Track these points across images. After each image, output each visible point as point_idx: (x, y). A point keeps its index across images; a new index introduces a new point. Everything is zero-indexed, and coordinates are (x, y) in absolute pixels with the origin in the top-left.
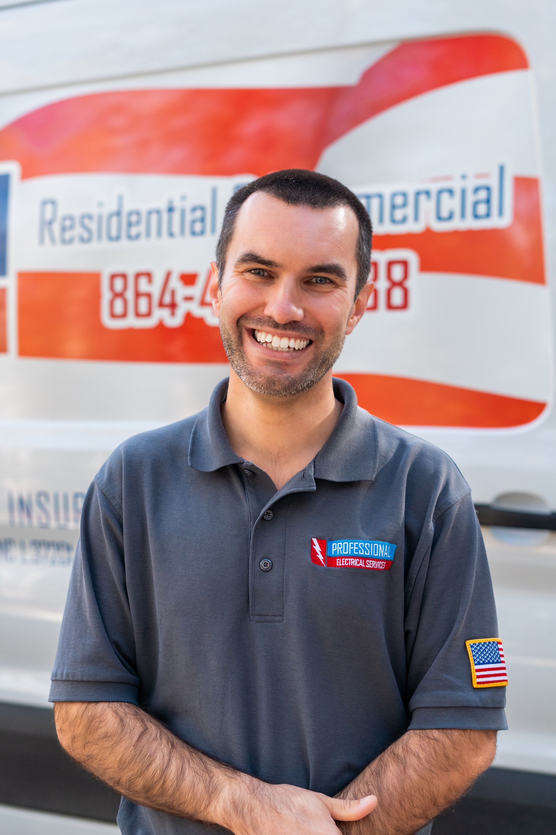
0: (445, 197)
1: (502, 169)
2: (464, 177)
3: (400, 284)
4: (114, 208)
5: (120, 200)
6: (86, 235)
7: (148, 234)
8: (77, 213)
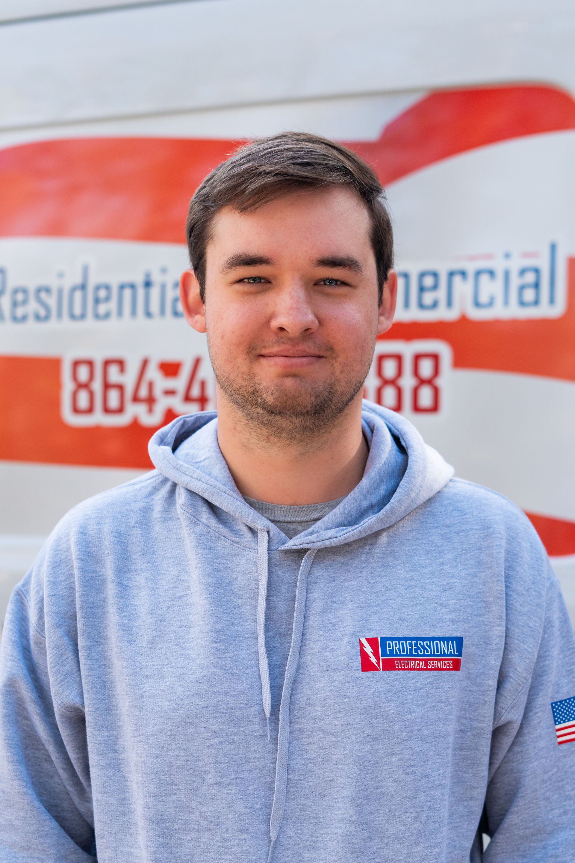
0: (484, 279)
1: (553, 248)
2: (507, 256)
3: (429, 382)
4: (78, 280)
5: (86, 270)
6: (42, 312)
7: (120, 313)
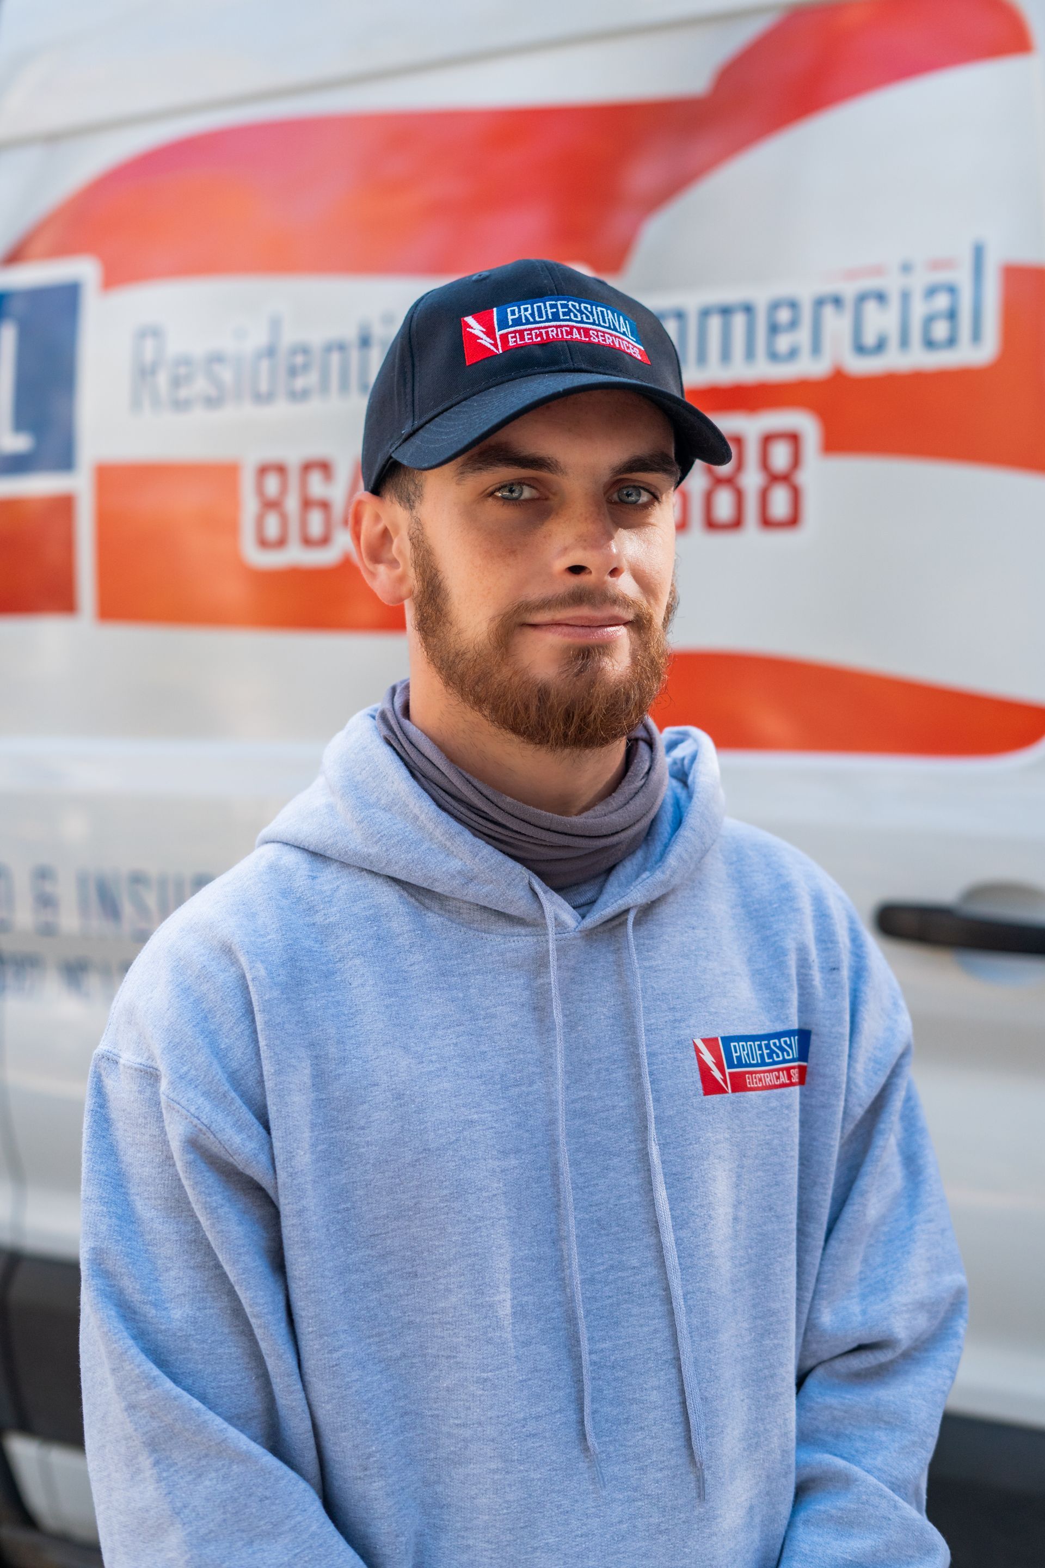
0: (871, 307)
1: (979, 253)
2: (906, 268)
3: (785, 478)
4: (263, 340)
5: (275, 325)
6: (214, 393)
7: (324, 388)
8: (199, 350)
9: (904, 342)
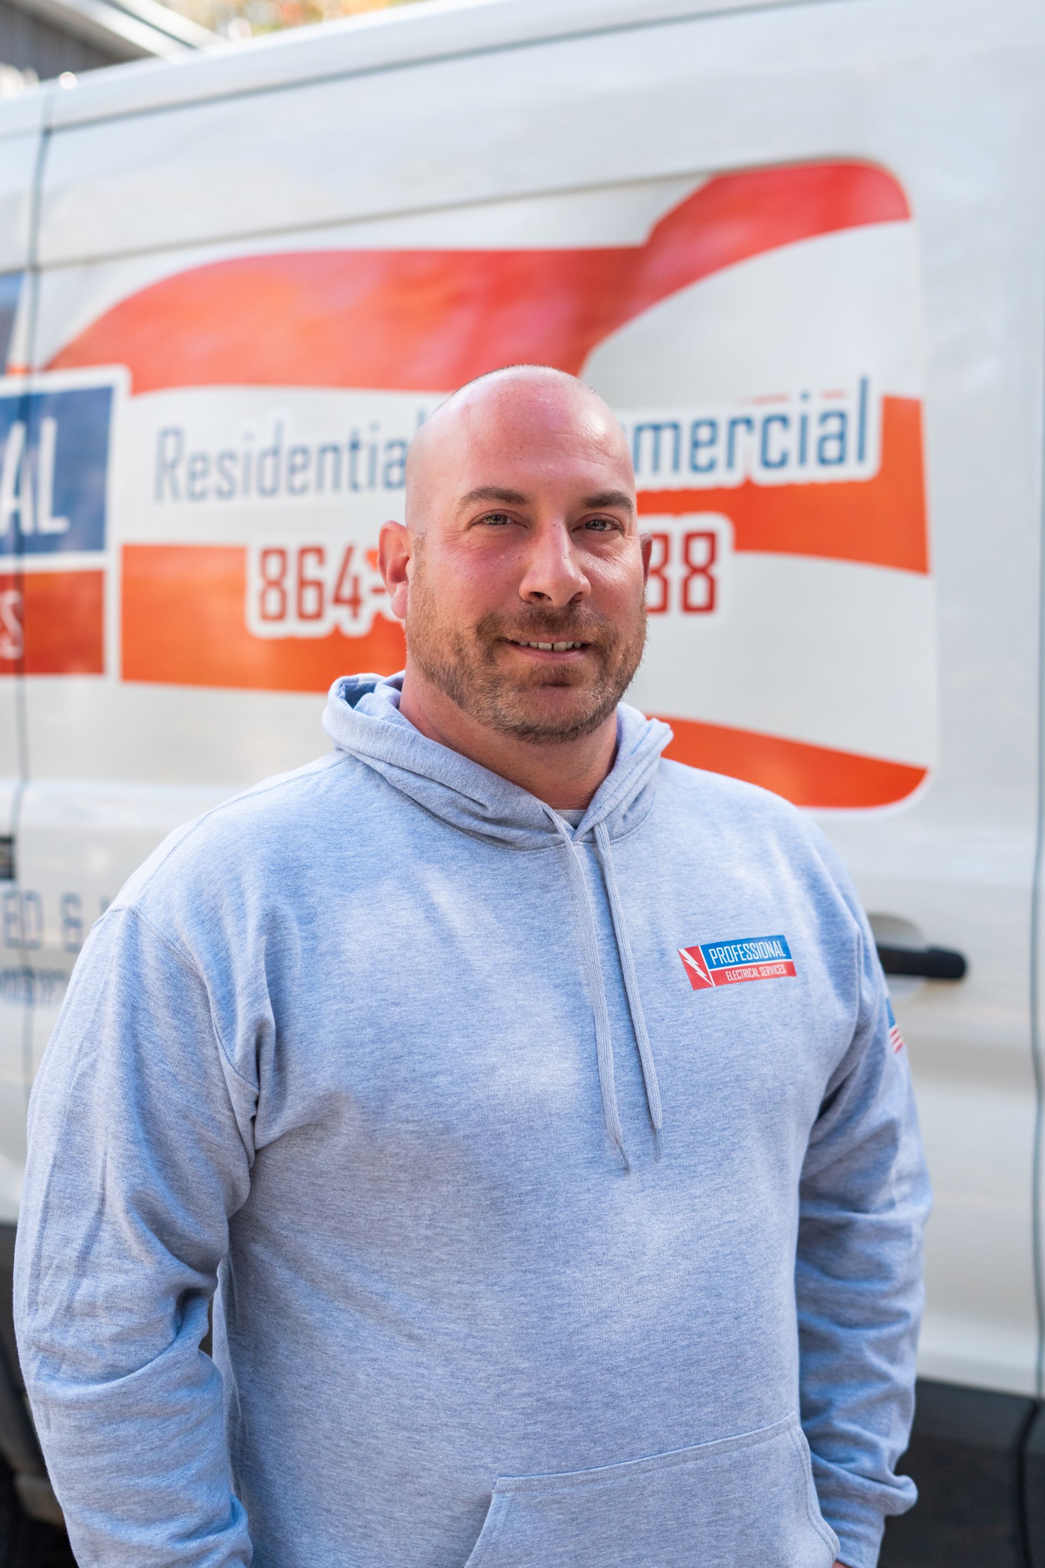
0: (775, 427)
1: (864, 385)
2: (805, 396)
3: (703, 571)
4: (269, 442)
5: (279, 429)
6: (225, 486)
7: (320, 485)
8: (213, 448)
9: (802, 459)
